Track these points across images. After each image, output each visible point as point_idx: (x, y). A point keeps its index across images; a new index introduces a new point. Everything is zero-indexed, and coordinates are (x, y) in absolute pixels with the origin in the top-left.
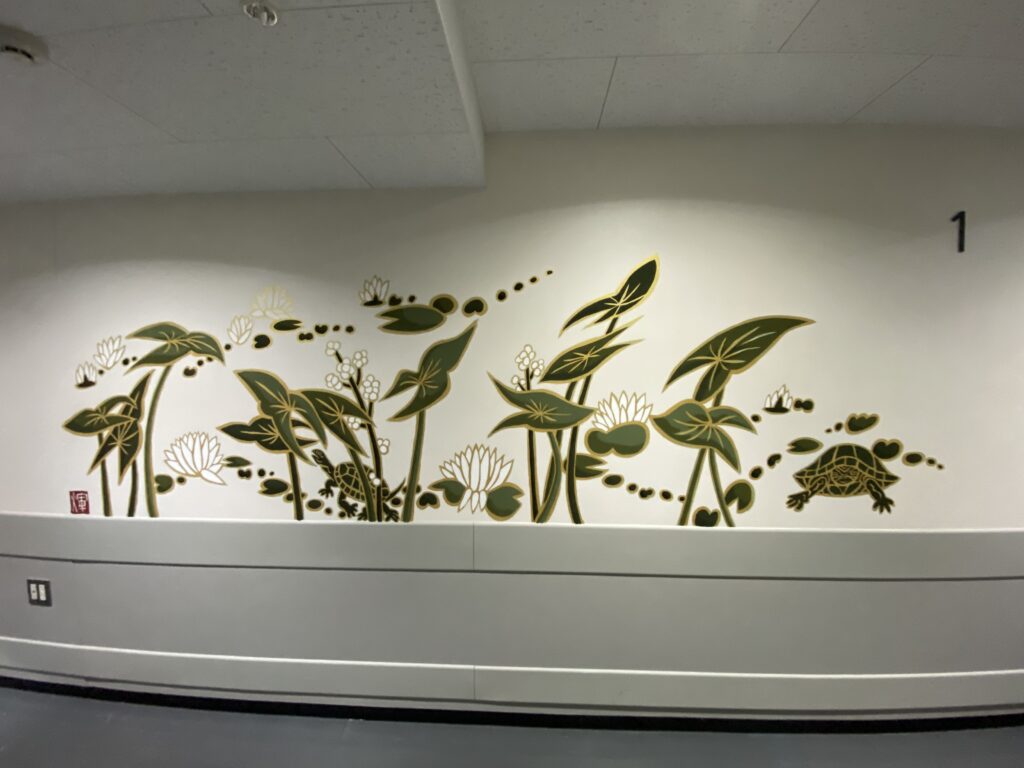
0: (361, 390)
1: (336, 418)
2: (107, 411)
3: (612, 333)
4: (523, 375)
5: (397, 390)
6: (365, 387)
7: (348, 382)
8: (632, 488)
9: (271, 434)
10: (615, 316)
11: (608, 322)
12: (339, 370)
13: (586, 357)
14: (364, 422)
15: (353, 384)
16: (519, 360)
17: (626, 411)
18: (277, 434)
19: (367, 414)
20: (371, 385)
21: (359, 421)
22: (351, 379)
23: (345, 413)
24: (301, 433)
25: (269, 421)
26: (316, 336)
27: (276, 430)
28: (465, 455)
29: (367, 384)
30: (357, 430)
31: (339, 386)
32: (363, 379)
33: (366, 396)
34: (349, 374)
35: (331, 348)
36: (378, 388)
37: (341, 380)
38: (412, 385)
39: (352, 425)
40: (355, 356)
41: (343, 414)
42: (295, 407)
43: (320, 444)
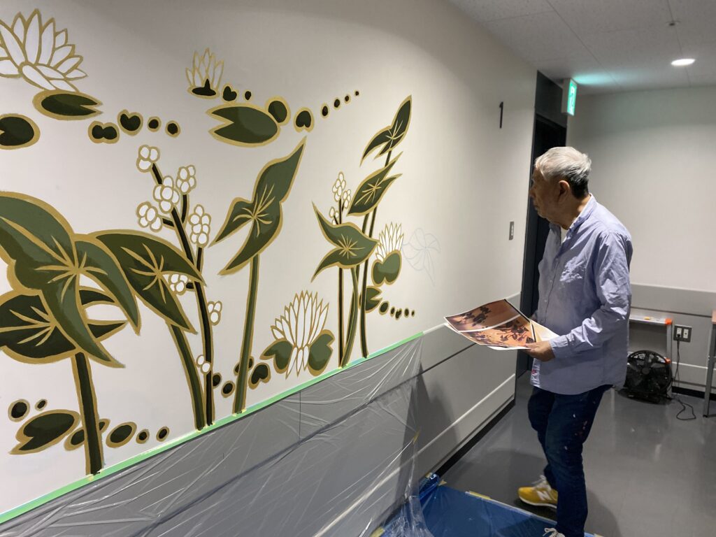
0: (187, 229)
1: (153, 278)
4: (337, 208)
5: (230, 227)
6: (193, 225)
7: (169, 217)
8: (393, 311)
9: (40, 324)
10: (390, 149)
11: (386, 154)
12: (158, 196)
13: (374, 189)
14: (192, 280)
15: (177, 220)
16: (335, 190)
17: (392, 241)
18: (52, 323)
19: (194, 267)
20: (200, 222)
21: (185, 278)
22: (174, 213)
23: (166, 268)
24: (98, 313)
25: (36, 301)
26: (122, 133)
27: (50, 316)
28: (293, 306)
29: (195, 220)
30: (182, 293)
31: (158, 223)
32: (190, 211)
33: (194, 238)
34: (172, 204)
35: (146, 157)
36: (208, 226)
37: (160, 213)
38: (246, 220)
39: (175, 287)
40: (179, 173)
41: (163, 270)
42: (85, 266)
43: (129, 327)
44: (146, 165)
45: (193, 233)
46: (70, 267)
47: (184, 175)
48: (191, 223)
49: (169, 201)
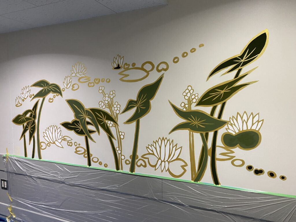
1: (103, 121)
2: (25, 115)
3: (238, 78)
4: (186, 102)
5: (127, 109)
8: (250, 168)
10: (240, 68)
11: (236, 72)
13: (222, 92)
15: (110, 106)
16: (185, 94)
17: (246, 123)
18: (81, 127)
19: (115, 120)
20: (117, 107)
21: (112, 123)
24: (90, 127)
25: (78, 122)
26: (95, 84)
28: (158, 142)
30: (111, 127)
31: (104, 107)
34: (108, 101)
35: (101, 89)
36: (120, 108)
37: (105, 104)
38: (134, 107)
39: (109, 125)
40: (110, 93)
41: (106, 119)
42: (87, 116)
43: (97, 133)
44: (101, 91)
45: (114, 110)
46: (84, 115)
47: (111, 93)
48: (114, 107)
49: (107, 100)
